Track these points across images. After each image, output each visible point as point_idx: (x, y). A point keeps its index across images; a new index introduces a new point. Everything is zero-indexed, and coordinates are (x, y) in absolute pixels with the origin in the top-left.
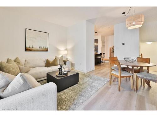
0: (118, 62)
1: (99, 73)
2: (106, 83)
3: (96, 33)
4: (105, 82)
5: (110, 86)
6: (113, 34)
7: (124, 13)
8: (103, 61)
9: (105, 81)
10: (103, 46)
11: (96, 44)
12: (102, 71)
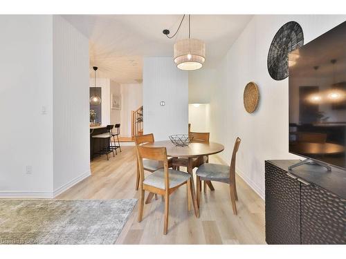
0: (164, 151)
1: (104, 185)
2: (127, 219)
3: (95, 68)
4: (125, 215)
5: (139, 226)
6: (140, 81)
7: (166, 32)
8: (117, 144)
9: (124, 211)
10: (116, 106)
11: (95, 99)
12: (113, 176)
